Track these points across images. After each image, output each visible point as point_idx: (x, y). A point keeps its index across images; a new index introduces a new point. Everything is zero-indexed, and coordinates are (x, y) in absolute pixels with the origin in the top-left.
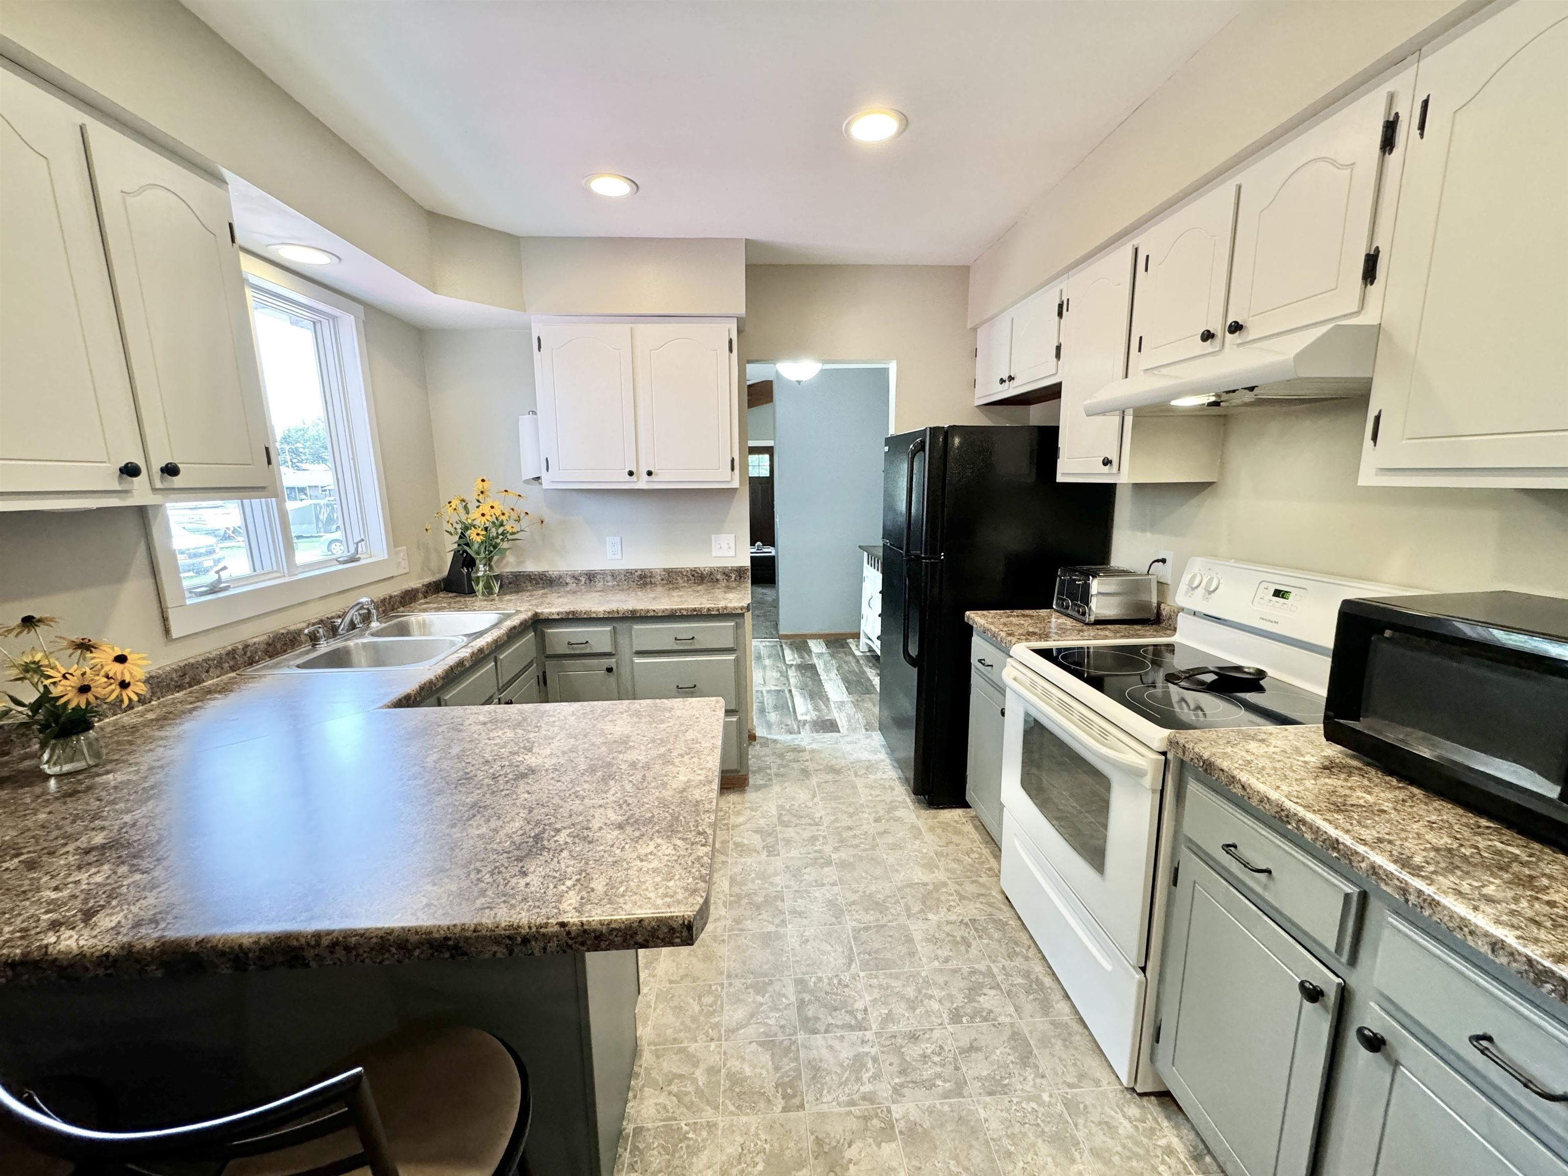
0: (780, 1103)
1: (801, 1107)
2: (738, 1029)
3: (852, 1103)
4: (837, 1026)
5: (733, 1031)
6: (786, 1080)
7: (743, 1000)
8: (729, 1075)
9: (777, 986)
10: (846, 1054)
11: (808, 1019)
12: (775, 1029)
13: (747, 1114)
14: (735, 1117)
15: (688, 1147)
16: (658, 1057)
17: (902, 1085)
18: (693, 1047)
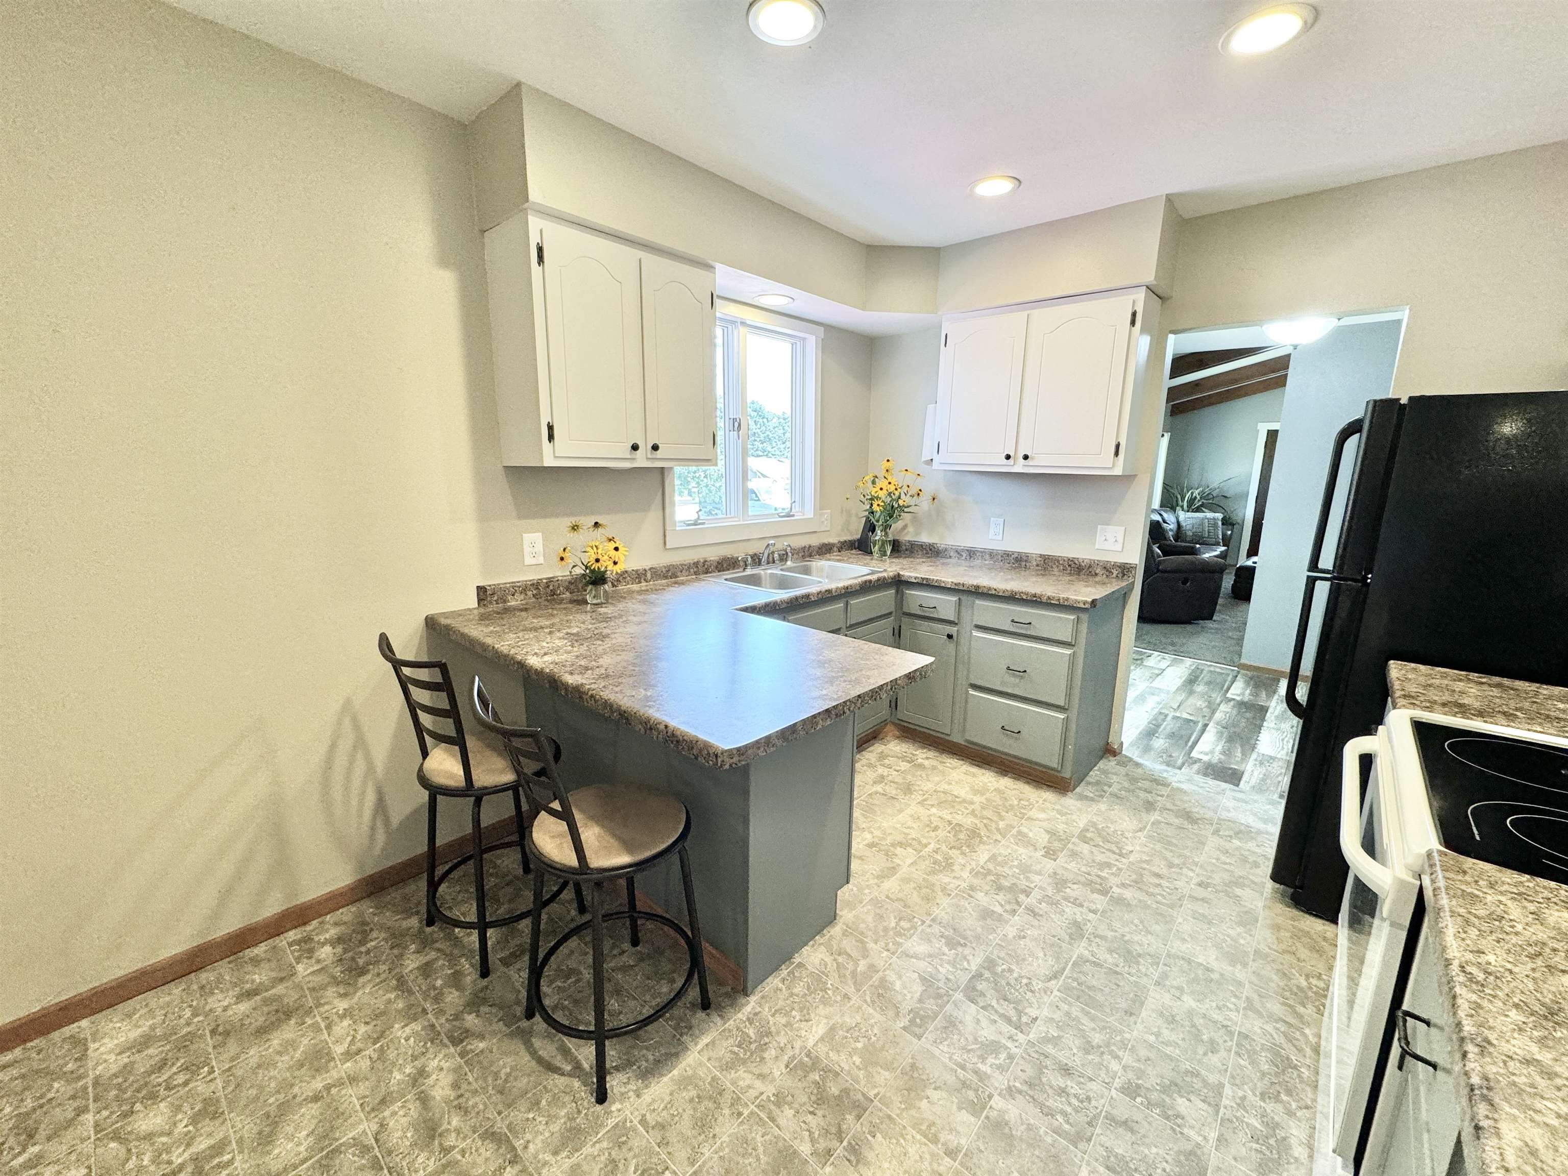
0: (904, 1022)
1: (919, 1037)
2: (912, 957)
3: (963, 1068)
4: (996, 1011)
5: (907, 956)
6: (922, 1012)
7: (931, 942)
8: (883, 980)
9: (967, 951)
10: (988, 1033)
11: (974, 989)
12: (940, 976)
13: (875, 1010)
14: (865, 1006)
15: (823, 997)
16: (844, 935)
17: (1020, 1092)
18: (870, 945)
